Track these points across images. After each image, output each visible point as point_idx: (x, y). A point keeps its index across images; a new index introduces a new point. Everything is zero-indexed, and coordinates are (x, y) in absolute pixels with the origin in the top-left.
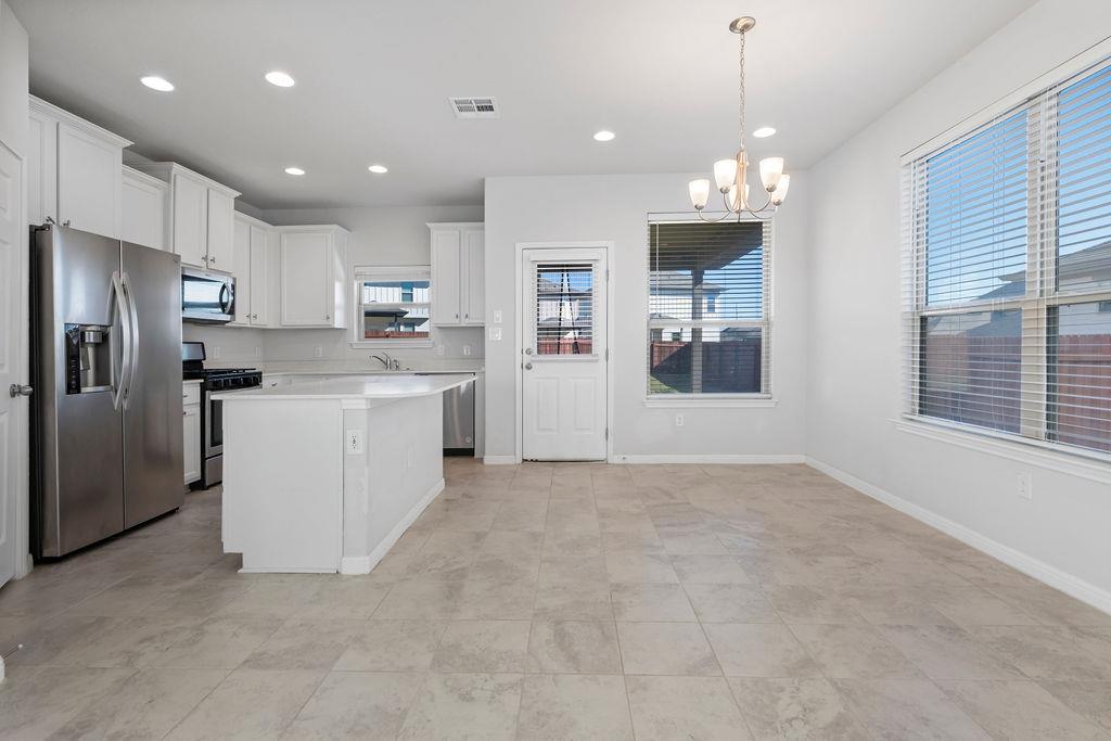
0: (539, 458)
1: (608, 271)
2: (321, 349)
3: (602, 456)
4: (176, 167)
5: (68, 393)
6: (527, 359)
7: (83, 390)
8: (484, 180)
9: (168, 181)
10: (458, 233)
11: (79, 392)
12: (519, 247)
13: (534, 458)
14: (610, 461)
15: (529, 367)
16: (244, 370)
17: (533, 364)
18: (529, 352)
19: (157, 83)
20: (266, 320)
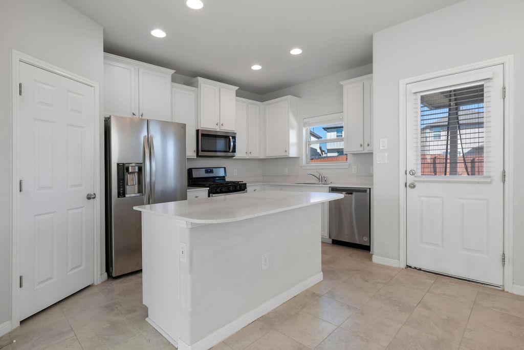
0: (423, 268)
1: (504, 88)
2: (287, 169)
3: (498, 282)
4: (200, 79)
5: (118, 197)
6: (411, 179)
7: (127, 196)
8: (372, 36)
9: (198, 87)
10: (361, 84)
11: (125, 197)
12: (402, 83)
13: (418, 266)
14: (506, 290)
15: (413, 186)
16: (238, 182)
17: (416, 184)
18: (413, 173)
19: (158, 33)
20: (256, 154)
